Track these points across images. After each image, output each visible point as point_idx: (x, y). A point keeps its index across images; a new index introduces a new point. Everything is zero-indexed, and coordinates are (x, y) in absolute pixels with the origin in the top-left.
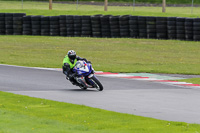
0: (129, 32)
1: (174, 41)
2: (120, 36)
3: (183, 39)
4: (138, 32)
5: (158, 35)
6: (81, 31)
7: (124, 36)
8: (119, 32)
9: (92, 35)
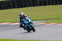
0: (30, 4)
1: (49, 6)
2: (27, 7)
3: (53, 4)
4: (34, 4)
5: (42, 4)
6: (10, 6)
7: (28, 6)
8: (26, 5)
9: (15, 8)
